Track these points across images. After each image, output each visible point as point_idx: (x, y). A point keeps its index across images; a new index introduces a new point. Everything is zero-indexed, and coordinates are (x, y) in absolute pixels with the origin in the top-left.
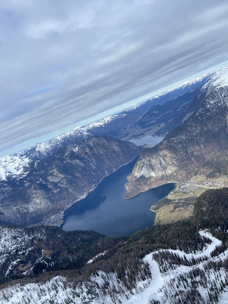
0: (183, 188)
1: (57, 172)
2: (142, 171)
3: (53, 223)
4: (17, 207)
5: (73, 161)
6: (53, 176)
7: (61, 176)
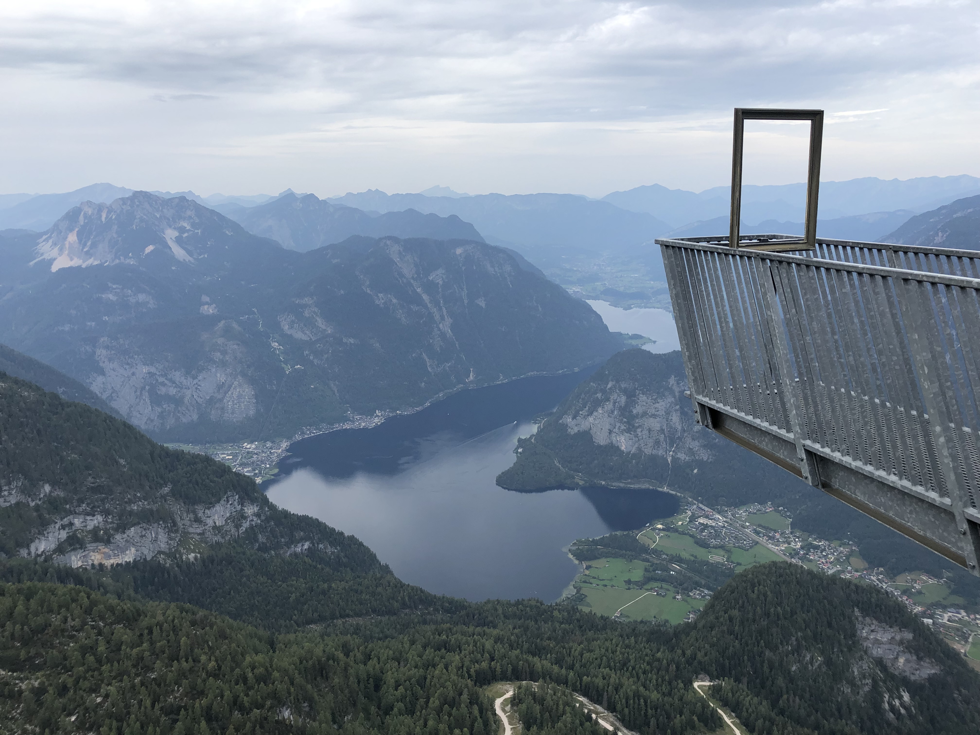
0: (703, 524)
1: (316, 310)
2: (591, 419)
3: (242, 465)
4: (153, 370)
5: (381, 295)
6: (300, 316)
7: (324, 327)
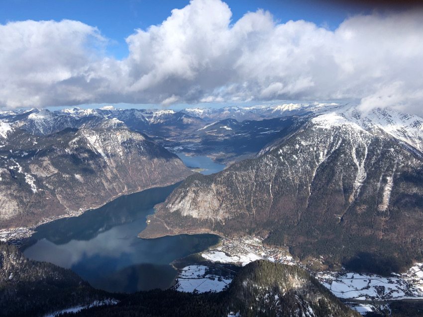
0: (228, 246)
1: (49, 162)
2: (180, 205)
6: (41, 166)
7: (53, 170)
